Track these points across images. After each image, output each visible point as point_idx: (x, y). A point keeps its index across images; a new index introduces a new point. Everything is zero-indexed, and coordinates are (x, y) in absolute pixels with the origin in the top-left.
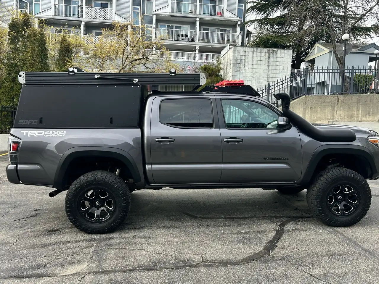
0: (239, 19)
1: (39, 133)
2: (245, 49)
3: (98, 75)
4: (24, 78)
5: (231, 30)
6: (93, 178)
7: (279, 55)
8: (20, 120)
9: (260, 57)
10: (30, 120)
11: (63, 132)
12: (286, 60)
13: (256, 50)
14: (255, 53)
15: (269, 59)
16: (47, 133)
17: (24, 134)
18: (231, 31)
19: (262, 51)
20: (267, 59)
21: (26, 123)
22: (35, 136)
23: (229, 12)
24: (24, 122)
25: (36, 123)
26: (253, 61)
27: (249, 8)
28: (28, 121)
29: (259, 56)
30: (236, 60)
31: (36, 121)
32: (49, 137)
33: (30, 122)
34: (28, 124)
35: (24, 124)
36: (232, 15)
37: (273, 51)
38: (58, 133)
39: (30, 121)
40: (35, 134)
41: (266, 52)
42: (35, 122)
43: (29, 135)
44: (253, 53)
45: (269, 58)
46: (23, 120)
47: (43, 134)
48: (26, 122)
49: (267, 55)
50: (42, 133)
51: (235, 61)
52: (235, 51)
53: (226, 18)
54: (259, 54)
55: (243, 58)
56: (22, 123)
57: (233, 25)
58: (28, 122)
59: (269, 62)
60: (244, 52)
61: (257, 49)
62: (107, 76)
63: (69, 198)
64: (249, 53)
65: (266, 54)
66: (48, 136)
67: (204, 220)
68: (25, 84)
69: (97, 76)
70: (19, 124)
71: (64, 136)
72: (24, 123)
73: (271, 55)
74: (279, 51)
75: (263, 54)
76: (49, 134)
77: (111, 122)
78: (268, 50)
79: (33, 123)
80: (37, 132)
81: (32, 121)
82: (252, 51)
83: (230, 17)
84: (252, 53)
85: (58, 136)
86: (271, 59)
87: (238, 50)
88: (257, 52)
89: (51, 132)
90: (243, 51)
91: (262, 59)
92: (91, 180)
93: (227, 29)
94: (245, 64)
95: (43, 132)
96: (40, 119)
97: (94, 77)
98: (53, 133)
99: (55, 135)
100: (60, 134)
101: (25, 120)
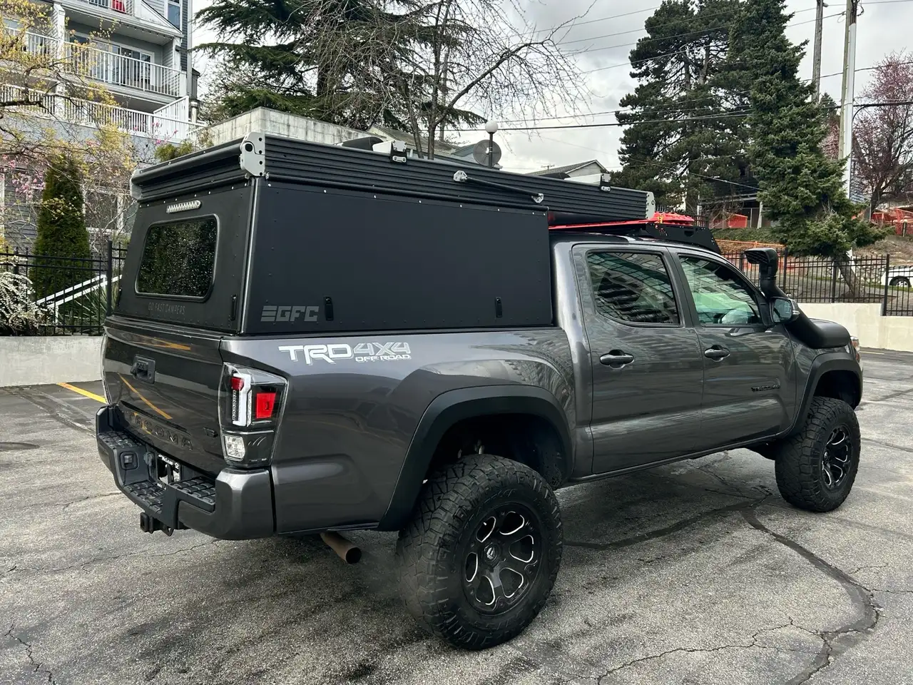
0: (176, 31)
1: (336, 351)
2: (288, 120)
3: (463, 172)
4: (262, 158)
5: (152, 55)
6: (499, 478)
8: (265, 308)
10: (296, 308)
11: (402, 346)
13: (312, 127)
16: (359, 349)
17: (293, 357)
19: (326, 132)
21: (286, 319)
22: (330, 361)
23: (150, 9)
24: (280, 312)
25: (315, 319)
27: (202, 12)
28: (291, 311)
31: (316, 309)
32: (370, 361)
33: (298, 315)
34: (293, 320)
35: (277, 320)
36: (157, 19)
38: (390, 349)
39: (297, 312)
40: (328, 356)
41: (334, 135)
42: (312, 313)
43: (308, 361)
44: (307, 133)
46: (274, 308)
47: (349, 354)
48: (283, 315)
50: (345, 351)
52: (264, 120)
53: (141, 21)
54: (319, 137)
56: (272, 319)
57: (161, 46)
58: (292, 314)
60: (286, 127)
61: (315, 124)
62: (484, 178)
64: (297, 131)
65: (334, 139)
66: (365, 359)
69: (459, 176)
70: (263, 319)
71: (409, 357)
72: (280, 319)
76: (368, 355)
77: (499, 313)
78: (339, 131)
79: (308, 319)
80: (331, 347)
81: (302, 309)
82: (305, 126)
83: (153, 22)
84: (304, 133)
85: (395, 358)
87: (272, 119)
88: (314, 131)
89: (370, 346)
90: (284, 124)
92: (498, 485)
93: (142, 52)
95: (347, 347)
96: (327, 302)
97: (453, 177)
98: (377, 350)
99: (385, 357)
100: (397, 353)
101: (281, 308)
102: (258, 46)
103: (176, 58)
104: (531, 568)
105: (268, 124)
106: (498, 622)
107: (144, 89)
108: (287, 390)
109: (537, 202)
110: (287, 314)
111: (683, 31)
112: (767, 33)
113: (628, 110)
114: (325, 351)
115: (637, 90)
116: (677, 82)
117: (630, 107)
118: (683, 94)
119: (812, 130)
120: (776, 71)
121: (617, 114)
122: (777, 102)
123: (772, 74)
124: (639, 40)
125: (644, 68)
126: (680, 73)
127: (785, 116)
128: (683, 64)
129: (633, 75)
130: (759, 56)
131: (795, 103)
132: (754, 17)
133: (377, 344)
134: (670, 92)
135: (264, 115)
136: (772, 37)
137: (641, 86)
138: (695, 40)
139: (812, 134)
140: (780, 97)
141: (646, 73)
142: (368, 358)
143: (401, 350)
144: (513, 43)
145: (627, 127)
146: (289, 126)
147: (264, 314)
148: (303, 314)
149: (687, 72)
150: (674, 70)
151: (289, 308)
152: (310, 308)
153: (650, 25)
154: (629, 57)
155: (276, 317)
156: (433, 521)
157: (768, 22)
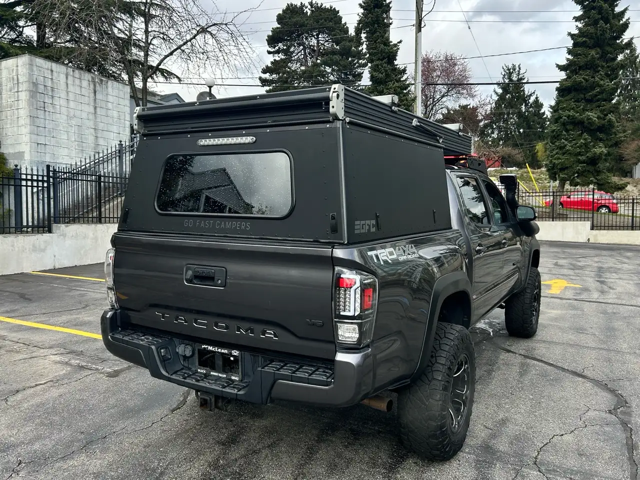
2: (51, 66)
7: (110, 89)
9: (79, 88)
12: (122, 102)
13: (72, 73)
14: (70, 78)
15: (95, 95)
19: (82, 78)
20: (92, 95)
26: (68, 93)
29: (78, 86)
30: (35, 84)
37: (101, 81)
41: (89, 81)
44: (67, 78)
45: (95, 92)
49: (92, 86)
51: (33, 87)
52: (31, 65)
54: (77, 82)
55: (49, 83)
59: (95, 100)
60: (49, 72)
61: (73, 71)
64: (59, 76)
65: (89, 84)
73: (98, 88)
74: (110, 82)
75: (85, 84)
78: (92, 78)
82: (65, 72)
84: (65, 77)
86: (99, 96)
87: (38, 65)
88: (73, 76)
90: (48, 69)
91: (84, 92)
94: (53, 97)
105: (35, 68)
111: (302, 25)
112: (378, 34)
113: (267, 76)
115: (272, 63)
116: (298, 60)
117: (268, 74)
118: (303, 68)
119: (406, 98)
120: (384, 58)
121: (260, 78)
122: (386, 79)
123: (382, 60)
124: (273, 28)
125: (277, 48)
126: (300, 54)
127: (391, 88)
128: (301, 47)
129: (269, 53)
130: (373, 48)
131: (395, 80)
132: (369, 22)
134: (294, 66)
135: (31, 60)
136: (381, 37)
137: (275, 60)
138: (309, 32)
139: (407, 100)
140: (387, 75)
141: (278, 52)
145: (268, 88)
146: (52, 71)
149: (305, 53)
150: (296, 51)
153: (280, 19)
154: (266, 40)
157: (378, 26)
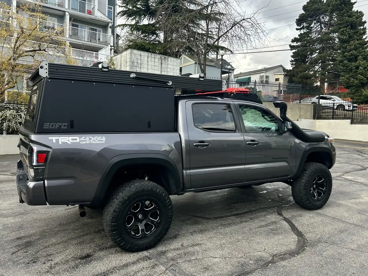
0: (110, 20)
1: (73, 140)
2: (141, 53)
3: (134, 74)
4: (47, 71)
5: (101, 30)
6: (141, 188)
7: (169, 62)
8: (45, 124)
9: (154, 62)
11: (102, 138)
12: (175, 67)
13: (150, 56)
14: (150, 58)
15: (161, 65)
16: (82, 139)
17: (54, 141)
18: (101, 32)
19: (156, 57)
20: (160, 65)
21: (53, 128)
22: (69, 143)
23: (100, 12)
24: (51, 125)
25: (66, 127)
26: (148, 65)
27: (120, 13)
28: (56, 125)
29: (153, 61)
30: (133, 63)
31: (66, 124)
32: (87, 143)
33: (58, 126)
34: (56, 128)
35: (50, 128)
36: (103, 16)
37: (165, 58)
38: (96, 139)
39: (58, 125)
40: (69, 141)
41: (159, 58)
42: (65, 126)
43: (60, 143)
44: (148, 58)
45: (162, 64)
46: (49, 124)
47: (78, 141)
48: (52, 126)
49: (160, 61)
50: (76, 140)
51: (132, 64)
52: (131, 53)
53: (97, 18)
54: (153, 59)
55: (139, 62)
56: (48, 128)
57: (104, 26)
58: (57, 126)
59: (161, 68)
60: (140, 56)
61: (151, 54)
62: (143, 76)
63: (115, 214)
64: (144, 57)
65: (159, 60)
66: (84, 142)
67: (219, 220)
68: (49, 78)
69: (132, 75)
70: (44, 128)
71: (104, 142)
73: (163, 62)
74: (170, 58)
75: (157, 60)
76: (86, 141)
77: (149, 126)
78: (161, 57)
79: (62, 127)
80: (70, 138)
81: (60, 124)
82: (147, 55)
83: (102, 17)
85: (97, 142)
86: (163, 66)
87: (134, 53)
88: (151, 57)
89: (87, 138)
90: (139, 55)
91: (156, 64)
92: (140, 190)
93: (98, 29)
94: (141, 68)
95: (78, 138)
96: (71, 122)
97: (130, 76)
98: (90, 139)
99: (94, 142)
100: (99, 141)
101: (52, 124)
102: (140, 24)
103: (110, 30)
104: (157, 223)
105: (133, 55)
106: (141, 242)
107: (97, 43)
108: (50, 153)
109: (169, 84)
110: (54, 126)
111: (319, 10)
112: (344, 10)
113: (295, 44)
114: (68, 139)
115: (299, 35)
116: (316, 31)
117: (295, 42)
118: (320, 36)
119: (364, 51)
120: (348, 26)
121: (290, 46)
122: (349, 39)
123: (347, 27)
124: (300, 15)
125: (302, 26)
126: (318, 27)
127: (352, 45)
128: (319, 24)
129: (297, 29)
130: (341, 20)
131: (357, 39)
132: (338, 4)
133: (91, 137)
134: (314, 36)
135: (131, 51)
136: (347, 12)
137: (301, 33)
139: (364, 52)
140: (350, 37)
141: (303, 28)
142: (86, 142)
143: (101, 139)
144: (238, 19)
145: (294, 51)
146: (141, 55)
147: (44, 126)
148: (61, 126)
149: (321, 27)
150: (315, 26)
151: (55, 124)
152: (64, 124)
153: (305, 8)
154: (296, 22)
155: (49, 127)
156: (113, 203)
157: (345, 6)
